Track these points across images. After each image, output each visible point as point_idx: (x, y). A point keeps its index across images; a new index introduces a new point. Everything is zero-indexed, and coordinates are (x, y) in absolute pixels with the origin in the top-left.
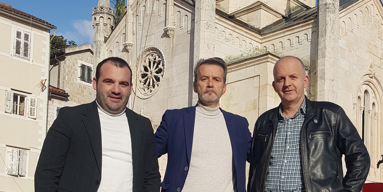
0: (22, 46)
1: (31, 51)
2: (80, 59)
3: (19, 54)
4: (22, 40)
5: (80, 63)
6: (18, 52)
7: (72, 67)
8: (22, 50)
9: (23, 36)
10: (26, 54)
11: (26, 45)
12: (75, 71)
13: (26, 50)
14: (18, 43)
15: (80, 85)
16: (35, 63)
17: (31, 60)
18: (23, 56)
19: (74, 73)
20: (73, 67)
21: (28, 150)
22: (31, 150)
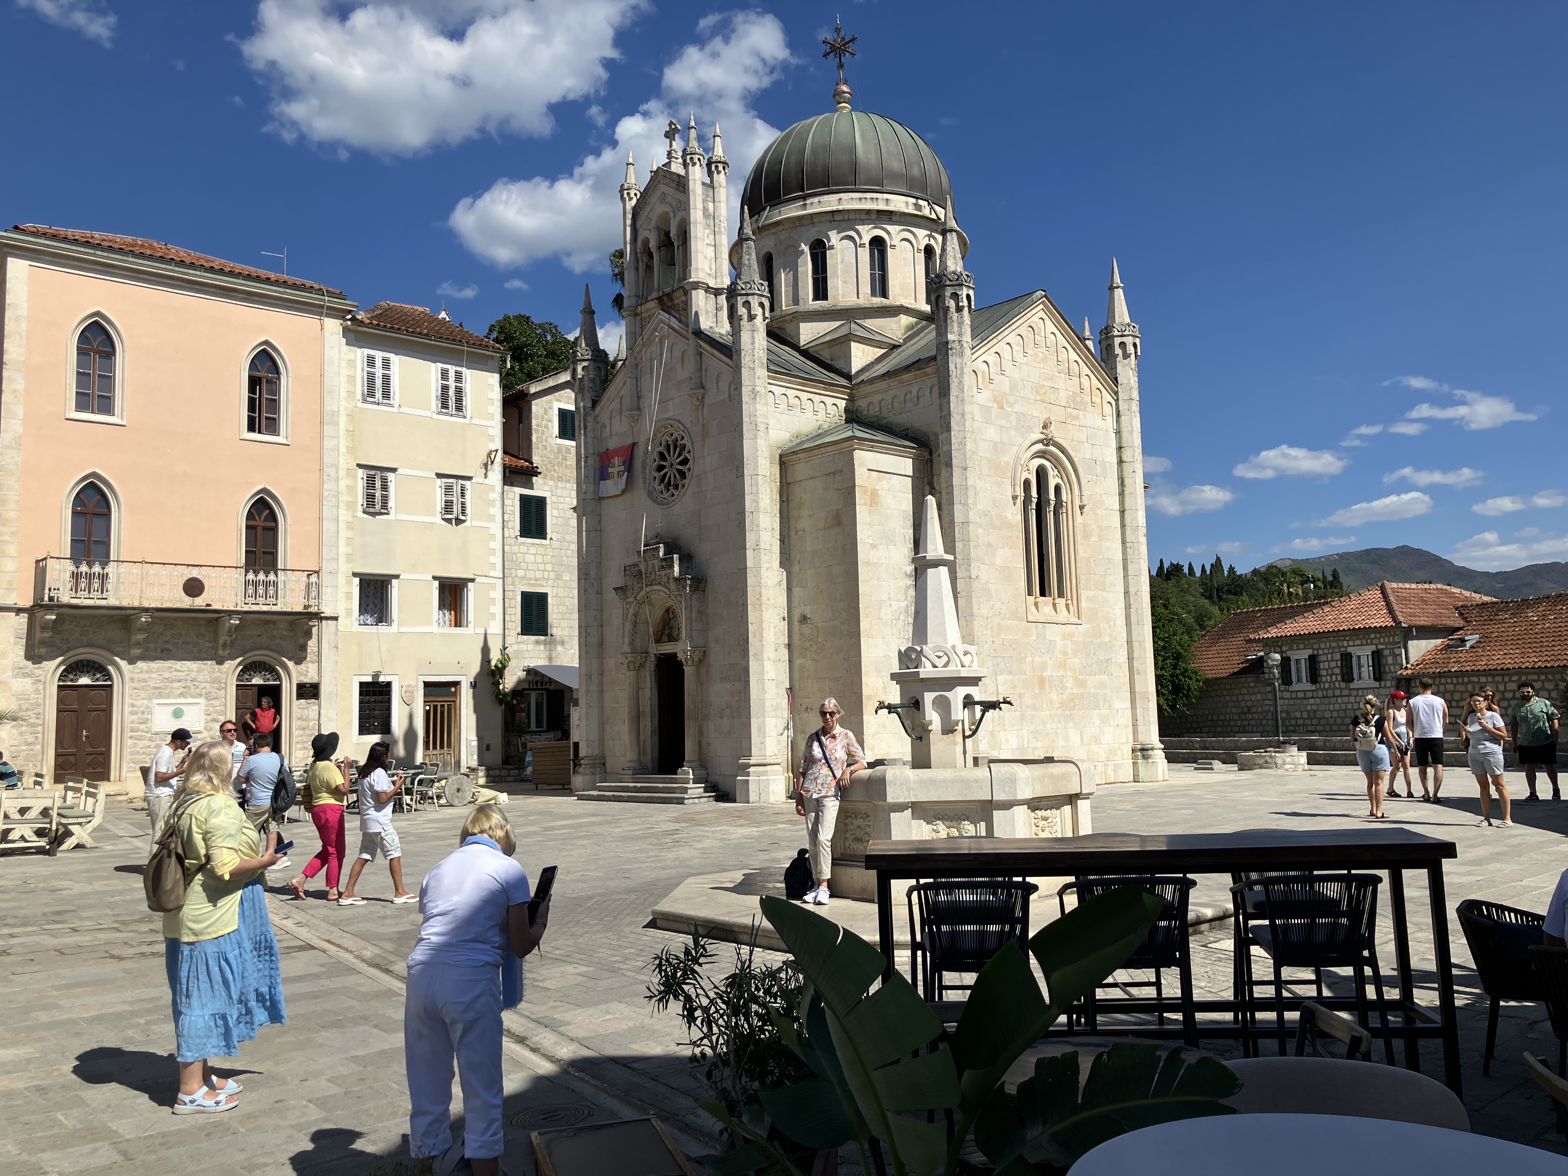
0: (452, 392)
1: (468, 401)
2: (557, 400)
3: (447, 408)
5: (557, 405)
6: (445, 405)
7: (542, 417)
8: (452, 402)
9: (450, 376)
10: (459, 408)
11: (459, 391)
12: (549, 424)
13: (459, 400)
14: (445, 388)
15: (558, 446)
16: (475, 421)
17: (468, 417)
18: (454, 412)
19: (546, 427)
20: (546, 417)
21: (472, 580)
22: (478, 580)
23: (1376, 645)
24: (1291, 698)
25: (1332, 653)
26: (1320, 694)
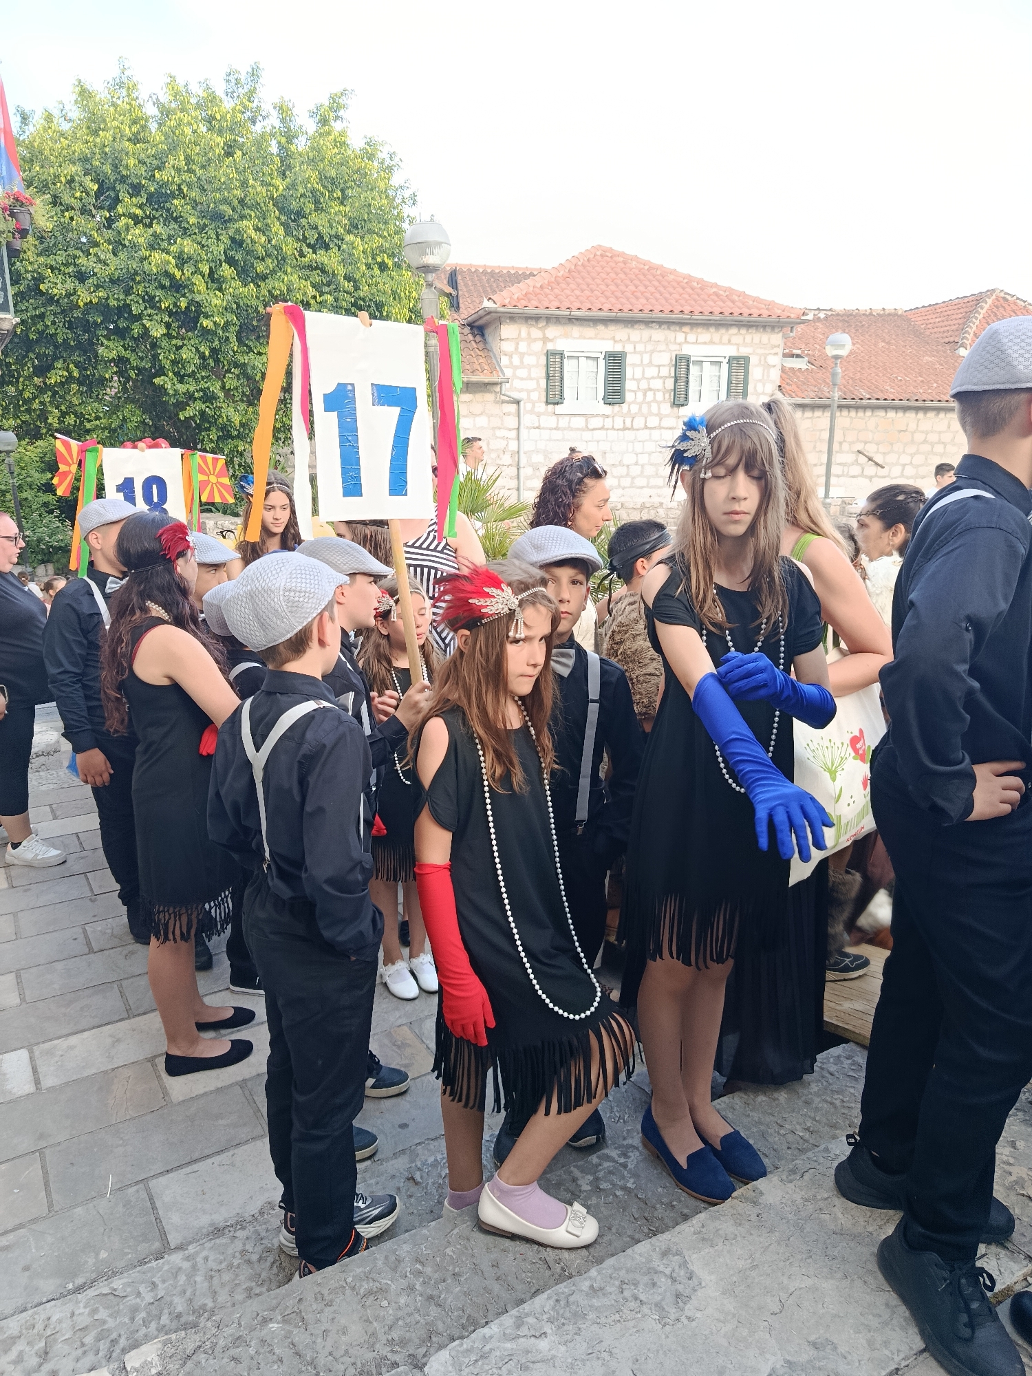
23: (738, 345)
24: (557, 428)
25: (652, 352)
26: (619, 423)
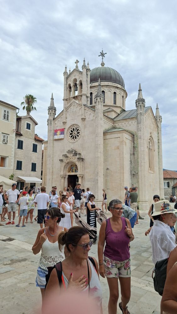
0: (6, 115)
1: (9, 118)
4: (6, 113)
5: (26, 122)
7: (23, 124)
8: (6, 118)
9: (6, 112)
10: (8, 119)
11: (8, 115)
12: (25, 125)
15: (26, 131)
16: (11, 122)
17: (9, 121)
18: (6, 120)
21: (8, 157)
22: (9, 157)
